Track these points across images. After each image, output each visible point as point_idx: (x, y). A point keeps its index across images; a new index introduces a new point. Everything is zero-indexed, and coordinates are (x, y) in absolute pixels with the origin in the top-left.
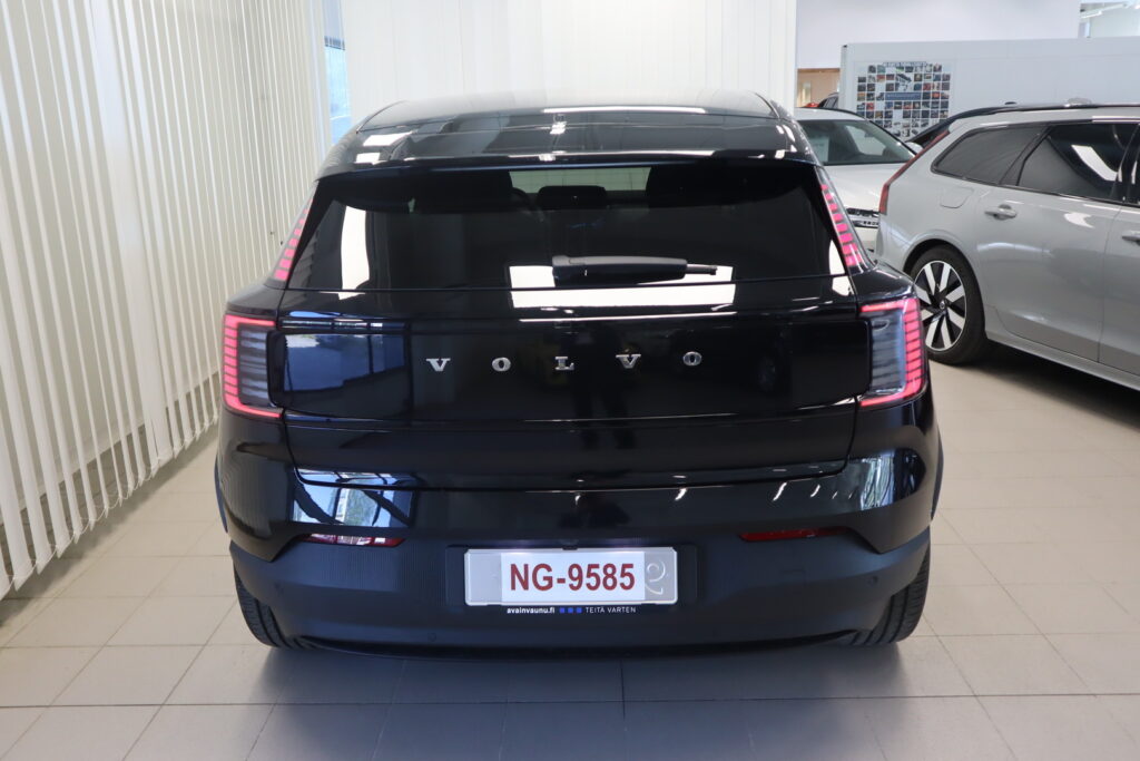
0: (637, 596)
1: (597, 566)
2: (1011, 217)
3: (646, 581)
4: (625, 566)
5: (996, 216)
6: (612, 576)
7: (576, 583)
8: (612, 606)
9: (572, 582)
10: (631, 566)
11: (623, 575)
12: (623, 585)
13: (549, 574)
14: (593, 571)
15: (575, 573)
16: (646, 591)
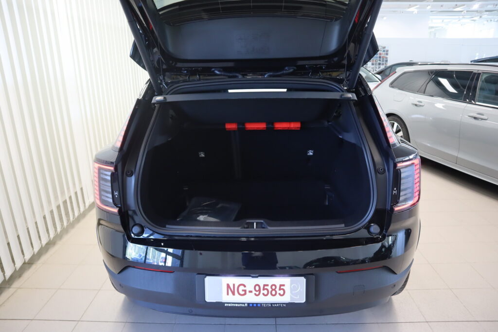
0: (286, 299)
1: (267, 285)
2: (422, 106)
3: (291, 292)
4: (281, 285)
5: (416, 105)
6: (275, 290)
7: (257, 293)
8: (275, 304)
9: (256, 292)
10: (284, 285)
11: (280, 289)
12: (280, 294)
13: (244, 289)
14: (266, 287)
15: (257, 288)
16: (291, 297)
